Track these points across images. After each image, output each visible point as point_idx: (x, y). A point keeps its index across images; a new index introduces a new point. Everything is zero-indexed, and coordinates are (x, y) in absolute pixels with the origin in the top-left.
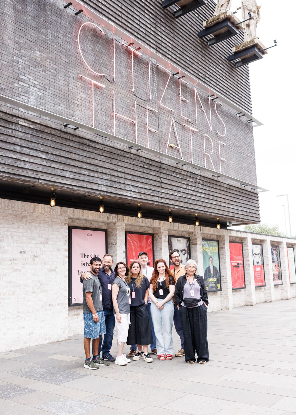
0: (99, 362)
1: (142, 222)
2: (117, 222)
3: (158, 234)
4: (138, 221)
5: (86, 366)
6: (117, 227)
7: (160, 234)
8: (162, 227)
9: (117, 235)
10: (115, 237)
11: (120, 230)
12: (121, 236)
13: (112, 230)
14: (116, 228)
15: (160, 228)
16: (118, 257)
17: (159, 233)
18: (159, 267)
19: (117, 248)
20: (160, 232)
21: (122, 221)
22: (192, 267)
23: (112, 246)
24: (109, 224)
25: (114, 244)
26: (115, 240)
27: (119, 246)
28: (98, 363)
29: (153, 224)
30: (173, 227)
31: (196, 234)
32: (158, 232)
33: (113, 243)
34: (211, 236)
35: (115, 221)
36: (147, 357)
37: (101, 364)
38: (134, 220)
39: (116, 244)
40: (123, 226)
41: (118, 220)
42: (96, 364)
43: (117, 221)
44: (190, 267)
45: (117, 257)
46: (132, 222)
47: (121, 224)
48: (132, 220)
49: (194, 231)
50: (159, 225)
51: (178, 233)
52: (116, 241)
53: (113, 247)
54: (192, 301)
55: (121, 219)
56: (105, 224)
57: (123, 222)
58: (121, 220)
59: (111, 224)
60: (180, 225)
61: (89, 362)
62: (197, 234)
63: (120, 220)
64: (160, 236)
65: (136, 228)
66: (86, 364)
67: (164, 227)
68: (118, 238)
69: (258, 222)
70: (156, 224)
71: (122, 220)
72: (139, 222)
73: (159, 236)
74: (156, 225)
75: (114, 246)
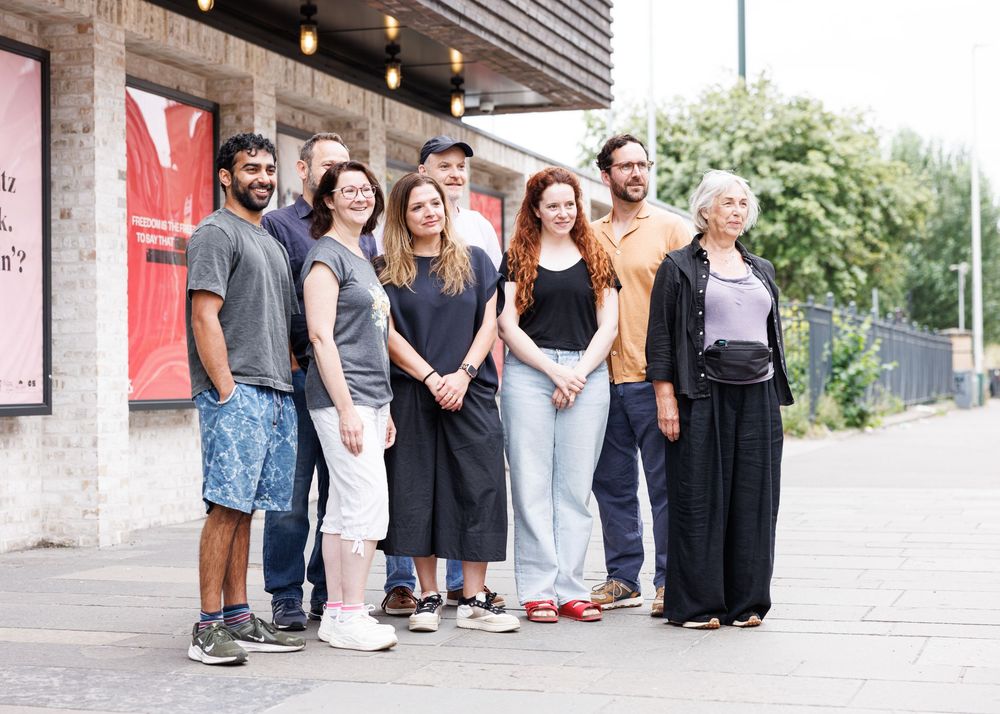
0: (256, 633)
1: (188, 40)
2: (95, 19)
3: (233, 106)
4: (172, 31)
5: (195, 652)
6: (96, 46)
7: (243, 109)
8: (255, 77)
9: (96, 85)
10: (86, 96)
11: (108, 62)
12: (113, 92)
13: (69, 58)
14: (92, 49)
15: (248, 81)
16: (97, 195)
17: (241, 105)
18: (554, 206)
19: (98, 153)
20: (246, 99)
21: (115, 20)
22: (737, 203)
23: (66, 137)
24: (50, 28)
25: (79, 127)
26: (86, 110)
27: (105, 143)
28: (253, 641)
29: (226, 56)
30: (295, 83)
31: (367, 130)
32: (234, 101)
33: (71, 125)
34: (400, 151)
35: (88, 16)
36: (487, 608)
37: (265, 642)
38: (159, 19)
39: (87, 130)
40: (117, 46)
41: (99, 12)
42: (240, 643)
43: (95, 13)
44: (730, 201)
45: (93, 194)
46: (152, 30)
47: (112, 34)
48: (152, 20)
49: (361, 114)
50: (247, 65)
51: (293, 117)
52: (93, 116)
53: (72, 142)
54: (749, 354)
55: (112, 9)
56: (31, 26)
57: (119, 22)
58: (112, 14)
59: (58, 27)
60: (316, 78)
61: (208, 632)
62: (370, 129)
63: (106, 9)
64: (246, 119)
65: (146, 66)
66: (196, 643)
67: (263, 75)
68: (99, 102)
69: (605, 103)
70: (235, 55)
71: (115, 11)
72: (178, 38)
73: (239, 119)
74: (235, 63)
75: (80, 137)
